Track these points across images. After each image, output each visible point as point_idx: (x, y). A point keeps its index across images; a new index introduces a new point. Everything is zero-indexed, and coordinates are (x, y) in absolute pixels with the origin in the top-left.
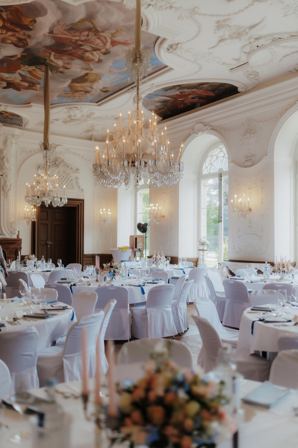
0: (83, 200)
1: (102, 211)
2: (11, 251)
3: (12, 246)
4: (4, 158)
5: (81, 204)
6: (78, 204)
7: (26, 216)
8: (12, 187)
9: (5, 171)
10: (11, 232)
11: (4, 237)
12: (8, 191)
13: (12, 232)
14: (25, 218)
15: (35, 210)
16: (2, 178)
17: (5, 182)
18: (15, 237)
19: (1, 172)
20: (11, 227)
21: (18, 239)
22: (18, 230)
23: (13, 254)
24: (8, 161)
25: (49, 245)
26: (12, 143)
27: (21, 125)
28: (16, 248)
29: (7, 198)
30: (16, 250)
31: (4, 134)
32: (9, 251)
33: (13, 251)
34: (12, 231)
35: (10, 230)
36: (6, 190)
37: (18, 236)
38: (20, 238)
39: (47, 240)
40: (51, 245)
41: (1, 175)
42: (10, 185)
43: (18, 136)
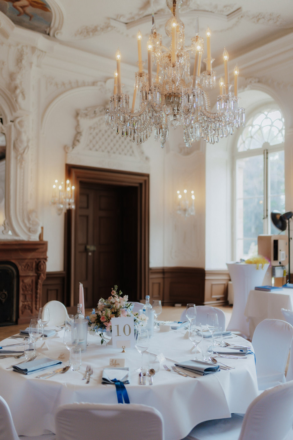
0: (148, 176)
1: (182, 193)
2: (29, 265)
3: (30, 255)
4: (16, 88)
5: (145, 181)
6: (141, 181)
7: (57, 199)
8: (30, 144)
9: (19, 113)
10: (29, 230)
11: (16, 238)
12: (24, 152)
13: (30, 228)
14: (54, 203)
15: (73, 188)
16: (13, 127)
17: (19, 133)
18: (35, 238)
19: (12, 114)
20: (29, 219)
21: (42, 242)
22: (41, 225)
23: (32, 271)
24: (23, 95)
25: (91, 252)
26: (31, 64)
27: (47, 32)
28: (38, 259)
29: (21, 164)
30: (38, 262)
31: (18, 44)
32: (24, 264)
33: (32, 265)
34: (31, 226)
35: (28, 225)
36: (20, 149)
37: (41, 236)
38: (45, 239)
39: (87, 243)
40: (93, 252)
41: (11, 121)
42: (28, 141)
43: (42, 51)
